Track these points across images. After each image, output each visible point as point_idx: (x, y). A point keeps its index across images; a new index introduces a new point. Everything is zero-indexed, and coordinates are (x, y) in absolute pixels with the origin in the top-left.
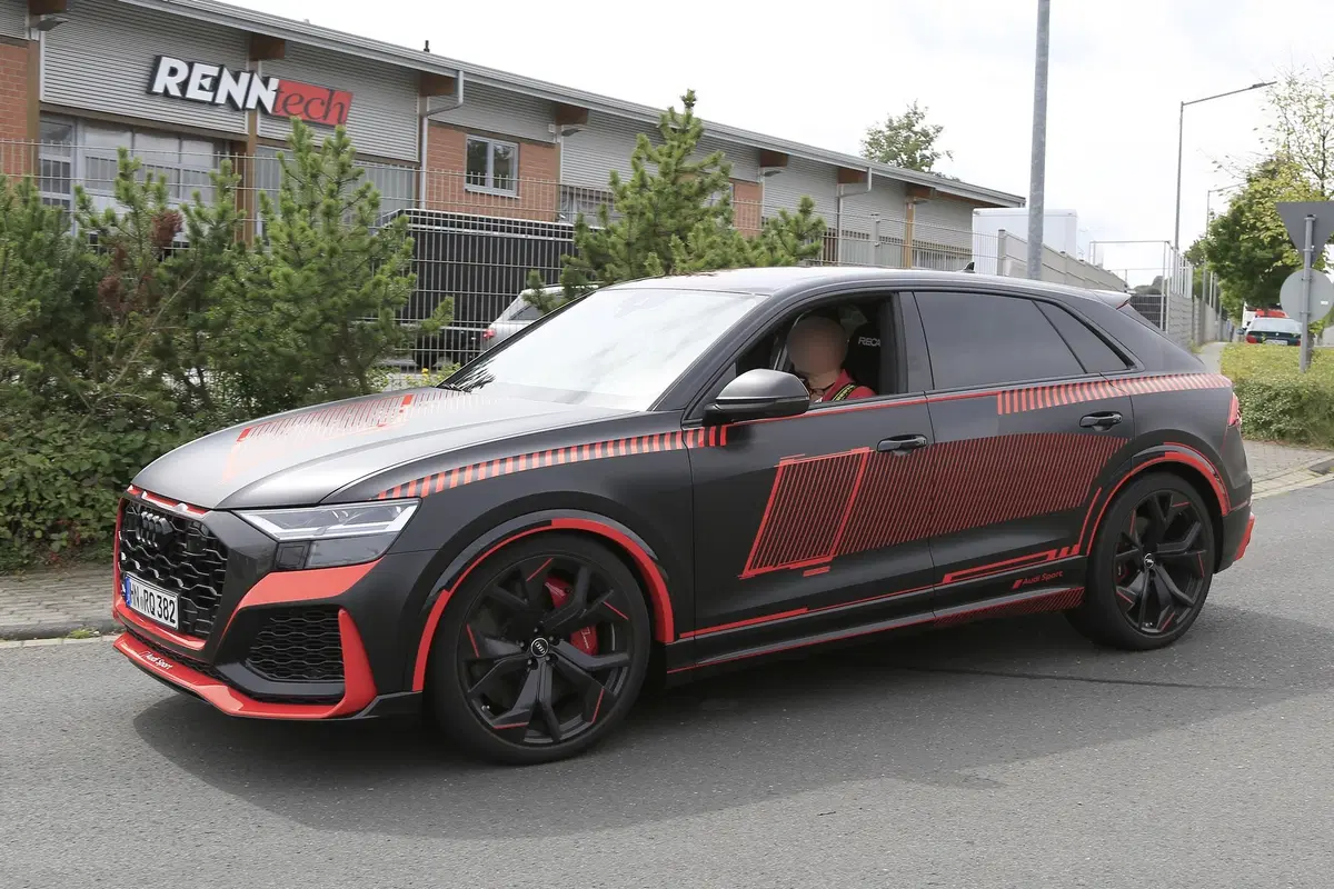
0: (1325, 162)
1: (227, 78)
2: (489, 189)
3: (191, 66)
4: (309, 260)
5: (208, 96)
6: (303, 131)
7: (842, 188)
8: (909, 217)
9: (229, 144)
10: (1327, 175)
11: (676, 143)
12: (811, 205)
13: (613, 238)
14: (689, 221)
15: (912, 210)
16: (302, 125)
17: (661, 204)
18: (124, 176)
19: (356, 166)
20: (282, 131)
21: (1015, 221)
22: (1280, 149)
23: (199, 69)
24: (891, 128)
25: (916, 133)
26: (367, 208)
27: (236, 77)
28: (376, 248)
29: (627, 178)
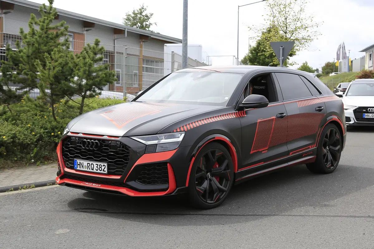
0: (287, 28)
7: (116, 36)
8: (141, 47)
10: (287, 32)
11: (46, 18)
12: (99, 42)
13: (22, 54)
14: (52, 48)
15: (142, 44)
17: (41, 41)
21: (177, 48)
22: (271, 23)
24: (134, 13)
25: (143, 16)
29: (27, 30)
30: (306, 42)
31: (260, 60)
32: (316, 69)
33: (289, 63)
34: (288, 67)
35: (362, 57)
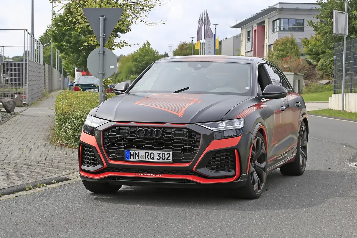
30: (143, 9)
31: (72, 37)
32: (164, 54)
33: (114, 43)
34: (114, 49)
35: (235, 36)
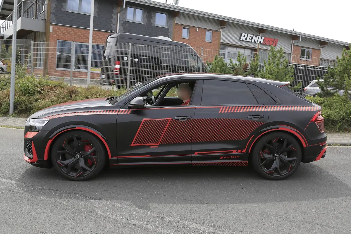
1: (254, 37)
2: (305, 59)
3: (248, 35)
4: (273, 74)
5: (250, 41)
6: (273, 48)
9: (254, 50)
16: (273, 47)
17: (348, 63)
18: (239, 57)
19: (284, 55)
20: (269, 48)
23: (249, 35)
26: (285, 63)
27: (256, 37)
28: (287, 71)
